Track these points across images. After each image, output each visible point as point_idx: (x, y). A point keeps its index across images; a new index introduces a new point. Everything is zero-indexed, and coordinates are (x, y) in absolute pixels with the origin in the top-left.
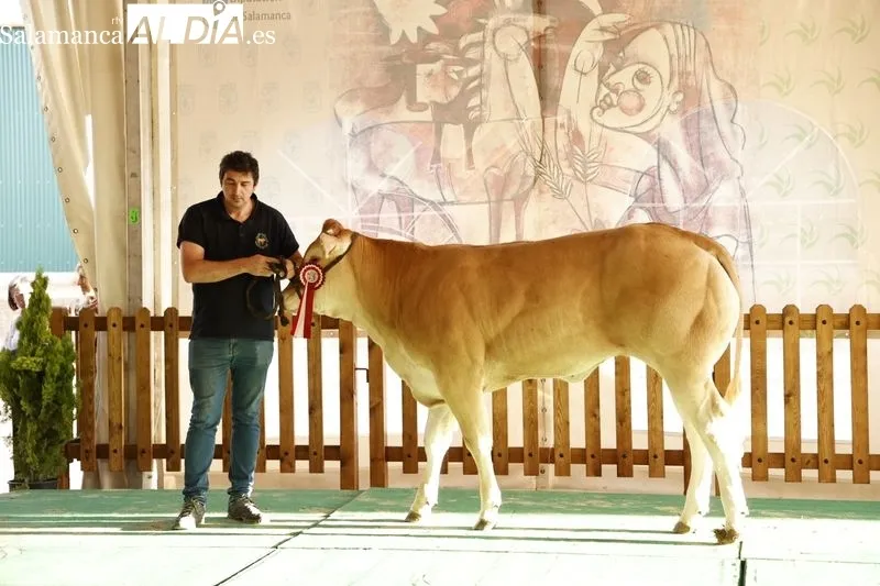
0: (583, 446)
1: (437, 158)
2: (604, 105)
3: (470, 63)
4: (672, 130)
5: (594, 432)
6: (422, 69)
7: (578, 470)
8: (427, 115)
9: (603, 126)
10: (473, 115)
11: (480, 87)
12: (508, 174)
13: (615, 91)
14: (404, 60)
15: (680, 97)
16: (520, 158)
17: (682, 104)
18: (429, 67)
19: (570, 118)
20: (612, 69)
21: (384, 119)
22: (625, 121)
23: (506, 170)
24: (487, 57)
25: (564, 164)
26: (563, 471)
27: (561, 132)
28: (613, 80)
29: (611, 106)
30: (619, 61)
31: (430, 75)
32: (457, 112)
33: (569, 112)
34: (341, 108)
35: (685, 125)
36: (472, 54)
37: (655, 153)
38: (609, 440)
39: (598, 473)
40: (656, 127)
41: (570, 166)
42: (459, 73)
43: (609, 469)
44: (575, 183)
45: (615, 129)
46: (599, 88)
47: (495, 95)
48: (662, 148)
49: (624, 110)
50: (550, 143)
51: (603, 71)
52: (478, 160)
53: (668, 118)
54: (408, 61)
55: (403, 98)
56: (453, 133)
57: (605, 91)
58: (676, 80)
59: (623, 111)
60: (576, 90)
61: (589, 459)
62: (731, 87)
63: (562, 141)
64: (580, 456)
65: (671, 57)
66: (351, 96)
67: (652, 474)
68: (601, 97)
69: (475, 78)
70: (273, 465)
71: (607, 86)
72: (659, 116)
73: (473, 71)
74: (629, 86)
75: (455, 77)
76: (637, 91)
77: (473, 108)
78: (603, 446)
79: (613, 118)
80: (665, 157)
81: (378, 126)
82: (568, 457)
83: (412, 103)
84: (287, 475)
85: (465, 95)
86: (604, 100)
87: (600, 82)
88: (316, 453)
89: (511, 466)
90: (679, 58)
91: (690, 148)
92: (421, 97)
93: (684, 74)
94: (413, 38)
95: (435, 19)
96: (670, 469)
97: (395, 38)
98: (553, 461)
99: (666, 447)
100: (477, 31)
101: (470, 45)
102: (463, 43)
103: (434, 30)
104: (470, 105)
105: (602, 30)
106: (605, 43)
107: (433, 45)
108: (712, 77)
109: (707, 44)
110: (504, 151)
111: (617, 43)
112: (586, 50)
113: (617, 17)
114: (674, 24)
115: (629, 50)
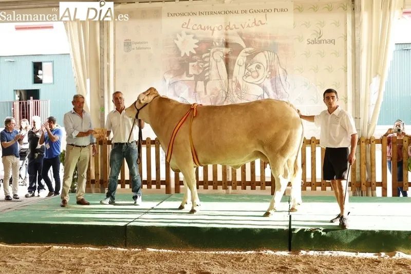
0: (240, 180)
1: (195, 92)
2: (246, 75)
4: (268, 83)
5: (244, 176)
6: (191, 64)
7: (239, 187)
8: (192, 78)
9: (246, 82)
10: (207, 78)
11: (209, 70)
12: (217, 97)
13: (250, 71)
15: (270, 73)
16: (221, 91)
17: (270, 75)
18: (193, 63)
19: (236, 79)
20: (249, 64)
21: (179, 79)
22: (253, 80)
26: (234, 188)
27: (234, 84)
28: (249, 68)
29: (249, 75)
30: (251, 62)
31: (193, 66)
33: (236, 77)
34: (166, 76)
35: (271, 82)
36: (206, 60)
37: (262, 90)
38: (248, 179)
39: (245, 188)
40: (263, 82)
41: (237, 94)
42: (202, 65)
43: (248, 187)
45: (250, 83)
46: (245, 70)
47: (213, 72)
48: (264, 88)
49: (253, 77)
50: (230, 87)
51: (246, 65)
52: (209, 92)
53: (266, 79)
55: (185, 73)
56: (200, 84)
57: (247, 71)
58: (269, 68)
60: (238, 71)
61: (242, 184)
62: (285, 70)
63: (234, 86)
64: (239, 183)
65: (267, 61)
66: (169, 72)
67: (261, 189)
68: (246, 73)
69: (207, 67)
70: (145, 186)
71: (248, 70)
72: (263, 79)
73: (207, 65)
74: (255, 70)
75: (201, 66)
76: (256, 71)
78: (247, 180)
79: (250, 79)
80: (265, 92)
81: (177, 82)
82: (236, 184)
83: (188, 75)
84: (149, 189)
85: (204, 72)
87: (246, 68)
88: (158, 183)
89: (218, 186)
90: (269, 61)
91: (273, 89)
92: (191, 73)
93: (271, 66)
94: (188, 55)
95: (195, 49)
96: (267, 187)
97: (182, 55)
98: (231, 185)
99: (266, 181)
100: (208, 53)
101: (206, 57)
102: (203, 56)
103: (194, 52)
104: (206, 75)
105: (246, 52)
106: (247, 57)
107: (194, 57)
108: (279, 67)
109: (278, 57)
110: (216, 89)
111: (251, 57)
112: (241, 58)
113: (250, 49)
114: (268, 51)
115: (254, 58)
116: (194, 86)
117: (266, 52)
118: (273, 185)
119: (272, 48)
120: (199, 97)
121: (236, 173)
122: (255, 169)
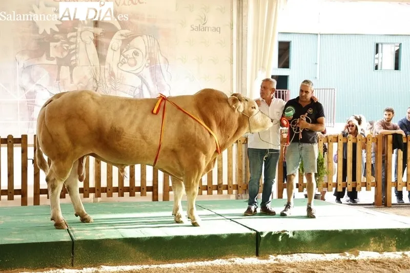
0: (117, 186)
1: (58, 79)
2: (123, 63)
3: (71, 44)
4: (146, 73)
5: (121, 180)
6: (52, 44)
7: (115, 194)
8: (55, 62)
9: (123, 70)
10: (73, 63)
11: (75, 53)
13: (127, 58)
14: (45, 40)
15: (149, 61)
16: (92, 80)
17: (150, 64)
18: (56, 44)
19: (110, 66)
20: (125, 50)
21: (37, 62)
22: (129, 69)
23: (86, 84)
24: (78, 42)
25: (108, 83)
26: (110, 195)
27: (106, 71)
28: (125, 54)
29: (125, 63)
30: (127, 47)
31: (55, 47)
32: (67, 61)
33: (110, 64)
34: (19, 57)
35: (151, 71)
36: (72, 40)
37: (140, 81)
39: (122, 195)
40: (141, 72)
41: (110, 84)
42: (67, 47)
43: (127, 194)
44: (112, 90)
45: (127, 72)
46: (120, 57)
47: (81, 56)
50: (103, 75)
51: (121, 50)
53: (145, 69)
54: (47, 41)
55: (45, 55)
56: (65, 70)
57: (122, 57)
58: (148, 56)
59: (130, 65)
60: (112, 56)
61: (120, 191)
62: (167, 59)
63: (107, 75)
64: (116, 190)
65: (146, 47)
67: (142, 195)
68: (121, 60)
69: (73, 49)
71: (124, 56)
72: (142, 68)
73: (73, 46)
74: (131, 56)
75: (65, 48)
76: (134, 58)
77: (72, 61)
78: (125, 186)
79: (126, 67)
80: (144, 83)
81: (34, 65)
82: (111, 190)
83: (48, 57)
85: (69, 55)
86: (122, 61)
87: (121, 54)
90: (149, 47)
91: (153, 79)
93: (150, 53)
94: (49, 32)
95: (57, 26)
96: (148, 193)
97: (41, 32)
98: (106, 192)
99: (147, 185)
100: (75, 32)
101: (72, 37)
102: (69, 36)
103: (57, 29)
104: (72, 59)
105: (122, 35)
106: (123, 40)
107: (56, 36)
108: (160, 55)
109: (158, 43)
110: (85, 77)
111: (127, 41)
112: (115, 42)
113: (127, 31)
114: (147, 35)
115: (131, 43)
116: (57, 71)
117: (145, 37)
118: (155, 190)
119: (152, 32)
120: (64, 85)
121: (112, 178)
122: (134, 173)
